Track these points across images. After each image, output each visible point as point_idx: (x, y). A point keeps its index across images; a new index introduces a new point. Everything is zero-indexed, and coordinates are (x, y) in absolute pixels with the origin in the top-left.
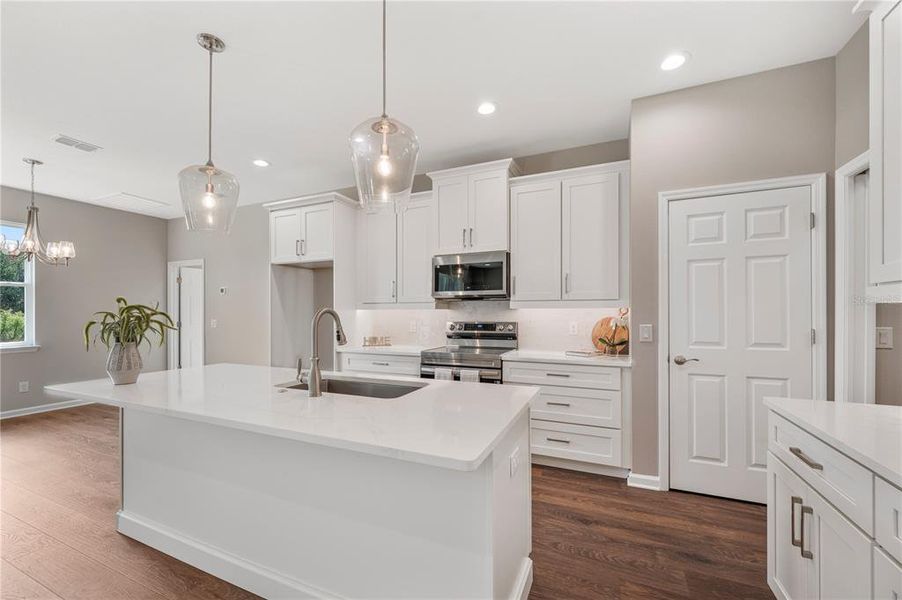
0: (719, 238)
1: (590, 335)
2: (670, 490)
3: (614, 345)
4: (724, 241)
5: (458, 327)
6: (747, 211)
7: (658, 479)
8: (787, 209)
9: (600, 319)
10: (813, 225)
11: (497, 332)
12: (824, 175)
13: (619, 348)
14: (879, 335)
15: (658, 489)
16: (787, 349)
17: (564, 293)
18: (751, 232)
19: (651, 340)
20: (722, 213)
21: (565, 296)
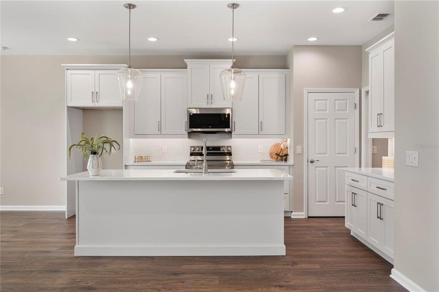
0: (326, 110)
1: (268, 152)
2: (309, 217)
3: (282, 156)
4: (328, 112)
5: (197, 149)
6: (335, 100)
7: (304, 213)
8: (348, 101)
9: (274, 144)
10: (355, 108)
11: (221, 151)
12: (359, 89)
13: (284, 158)
14: (373, 149)
15: (304, 217)
16: (348, 155)
17: (260, 131)
18: (337, 109)
19: (301, 153)
20: (327, 100)
21: (260, 133)
